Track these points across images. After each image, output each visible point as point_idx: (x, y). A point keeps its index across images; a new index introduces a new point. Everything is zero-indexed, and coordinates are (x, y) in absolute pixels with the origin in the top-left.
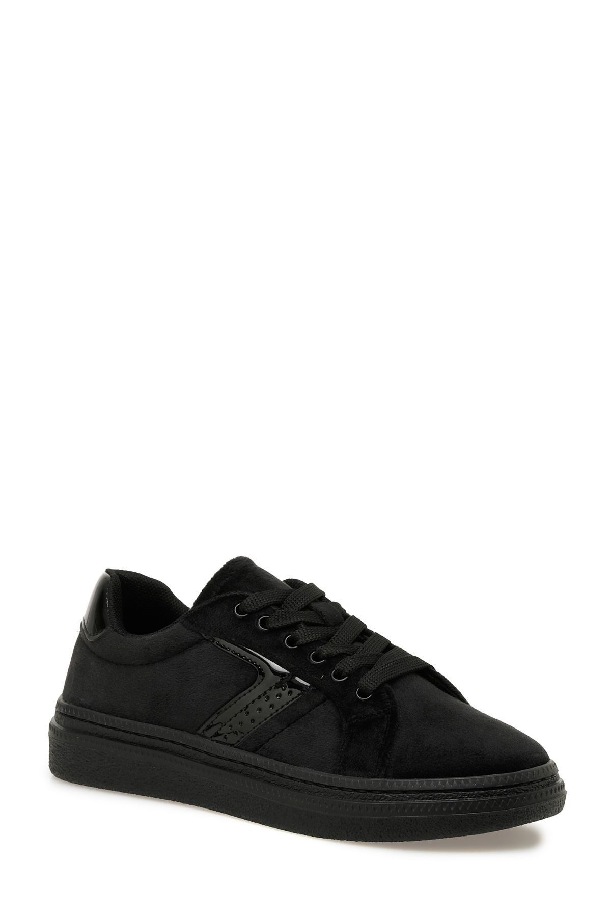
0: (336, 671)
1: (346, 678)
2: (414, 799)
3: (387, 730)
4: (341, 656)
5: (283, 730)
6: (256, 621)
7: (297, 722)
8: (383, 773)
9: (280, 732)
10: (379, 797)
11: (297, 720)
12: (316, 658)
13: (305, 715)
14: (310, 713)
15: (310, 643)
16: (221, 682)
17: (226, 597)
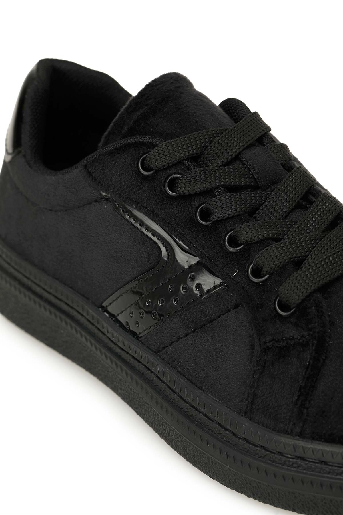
0: (254, 265)
1: (267, 276)
2: (335, 474)
3: (309, 364)
4: (263, 243)
5: (187, 335)
6: (163, 181)
7: (203, 328)
8: (298, 430)
9: (185, 336)
10: (291, 463)
11: (204, 325)
12: (233, 242)
13: (214, 320)
14: (219, 319)
15: (228, 218)
16: (121, 256)
17: (130, 145)
